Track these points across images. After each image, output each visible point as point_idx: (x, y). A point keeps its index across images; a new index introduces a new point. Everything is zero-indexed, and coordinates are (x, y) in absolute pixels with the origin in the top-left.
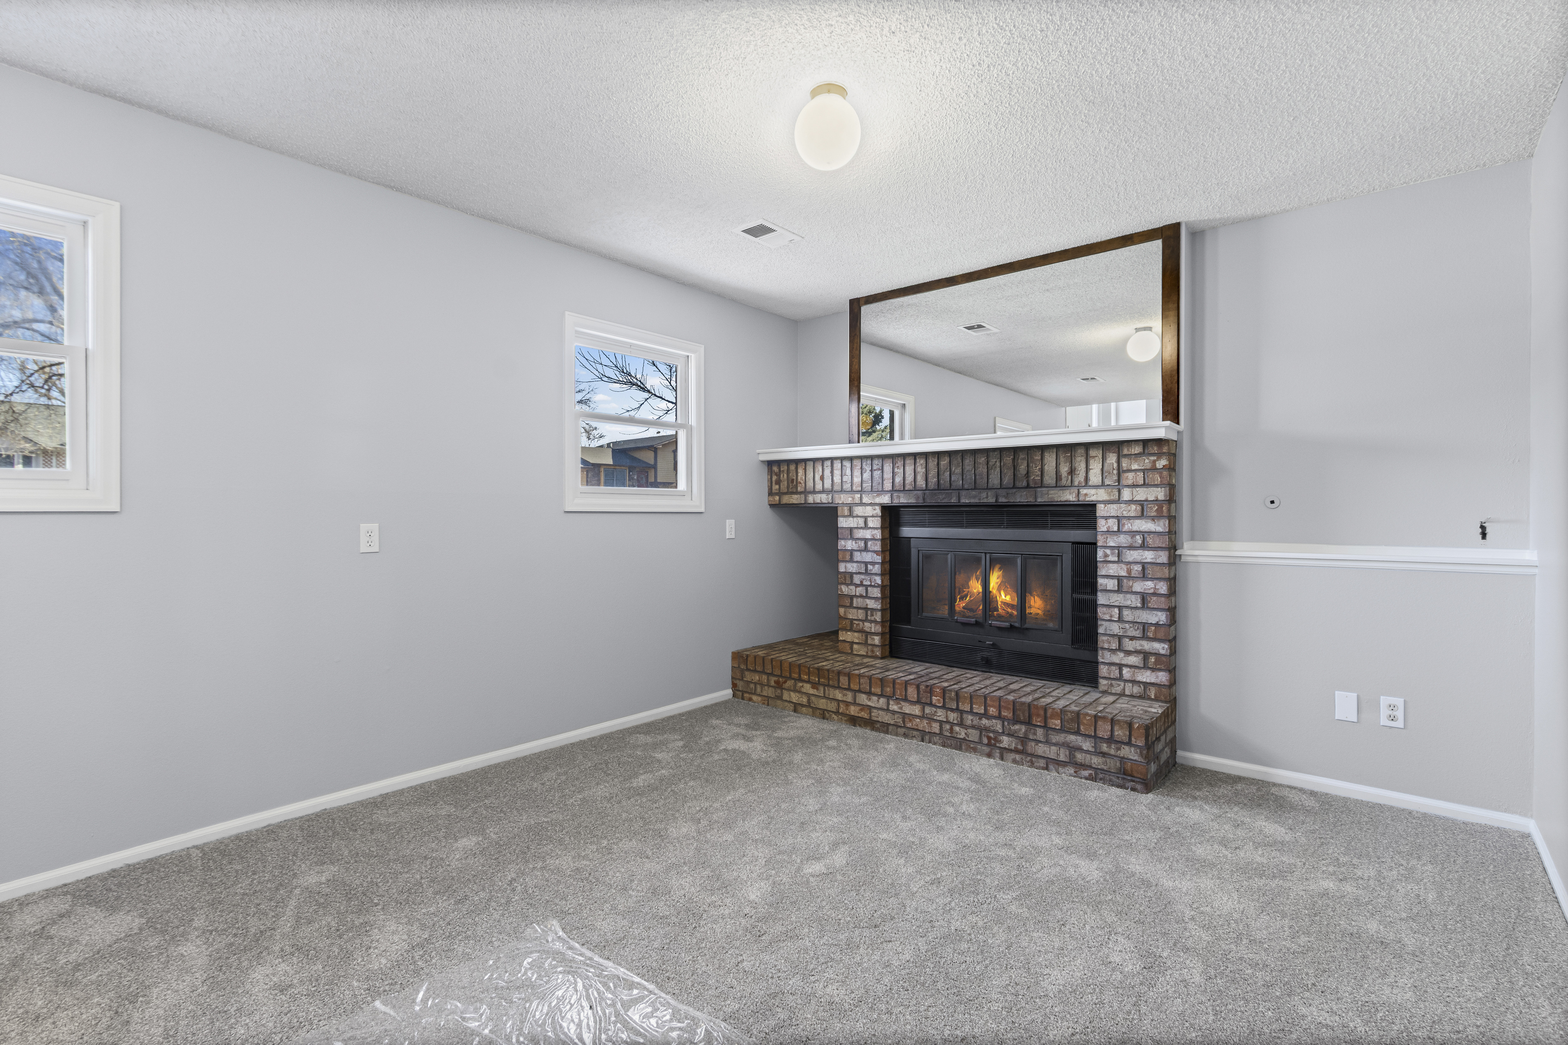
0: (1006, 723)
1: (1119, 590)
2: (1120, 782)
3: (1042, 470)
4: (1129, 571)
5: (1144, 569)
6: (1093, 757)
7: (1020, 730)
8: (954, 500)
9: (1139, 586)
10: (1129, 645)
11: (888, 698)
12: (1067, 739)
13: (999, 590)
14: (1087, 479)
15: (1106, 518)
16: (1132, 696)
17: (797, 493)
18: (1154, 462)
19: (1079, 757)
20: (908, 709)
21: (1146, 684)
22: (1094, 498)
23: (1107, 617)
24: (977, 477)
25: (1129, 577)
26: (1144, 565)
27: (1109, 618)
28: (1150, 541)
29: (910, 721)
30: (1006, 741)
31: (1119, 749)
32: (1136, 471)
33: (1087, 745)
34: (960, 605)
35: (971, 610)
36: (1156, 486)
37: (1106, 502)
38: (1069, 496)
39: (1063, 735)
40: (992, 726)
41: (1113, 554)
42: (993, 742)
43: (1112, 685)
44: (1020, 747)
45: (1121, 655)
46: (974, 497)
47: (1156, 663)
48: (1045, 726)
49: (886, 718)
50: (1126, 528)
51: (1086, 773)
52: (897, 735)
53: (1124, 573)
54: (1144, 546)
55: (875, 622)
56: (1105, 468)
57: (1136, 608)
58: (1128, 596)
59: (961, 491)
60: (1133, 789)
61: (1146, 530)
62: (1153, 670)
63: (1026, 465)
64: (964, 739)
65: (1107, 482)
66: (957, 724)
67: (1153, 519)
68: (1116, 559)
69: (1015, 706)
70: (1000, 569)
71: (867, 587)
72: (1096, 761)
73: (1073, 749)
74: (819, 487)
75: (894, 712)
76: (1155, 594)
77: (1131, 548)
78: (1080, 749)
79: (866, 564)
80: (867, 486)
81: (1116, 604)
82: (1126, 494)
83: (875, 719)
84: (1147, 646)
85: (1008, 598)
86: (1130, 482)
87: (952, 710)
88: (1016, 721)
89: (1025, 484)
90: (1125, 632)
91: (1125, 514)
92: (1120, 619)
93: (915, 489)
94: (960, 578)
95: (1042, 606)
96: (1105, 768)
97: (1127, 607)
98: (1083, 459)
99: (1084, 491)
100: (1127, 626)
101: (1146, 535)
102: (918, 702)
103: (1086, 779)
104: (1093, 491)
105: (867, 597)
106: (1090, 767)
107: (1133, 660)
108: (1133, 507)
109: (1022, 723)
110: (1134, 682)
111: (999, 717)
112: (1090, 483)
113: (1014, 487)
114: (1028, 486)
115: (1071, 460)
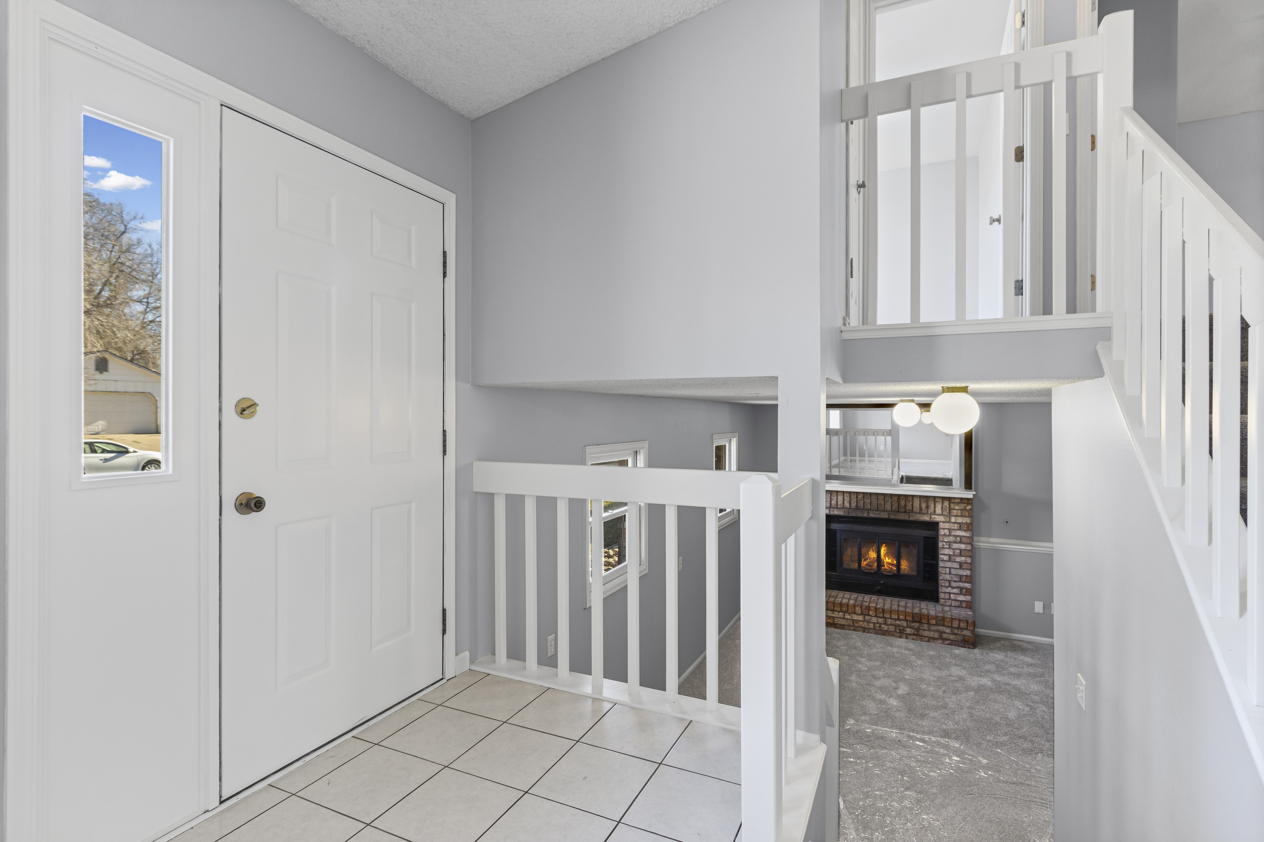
0: (909, 623)
1: (950, 560)
2: (963, 645)
3: (912, 506)
4: (954, 552)
5: (961, 552)
6: (950, 635)
7: (916, 625)
8: (865, 515)
9: (958, 559)
10: (954, 584)
11: (844, 612)
12: (939, 628)
13: (885, 556)
14: (935, 511)
15: (944, 529)
18: (966, 506)
19: (944, 636)
20: (855, 617)
21: (961, 601)
22: (938, 520)
23: (944, 572)
24: (879, 505)
25: (954, 555)
26: (961, 550)
27: (944, 573)
28: (963, 540)
29: (857, 623)
30: (908, 631)
31: (962, 631)
32: (957, 509)
33: (948, 630)
34: (864, 563)
35: (870, 566)
36: (966, 517)
37: (943, 522)
38: (926, 518)
39: (937, 627)
40: (902, 624)
41: (946, 545)
42: (902, 631)
43: (946, 602)
44: (916, 633)
45: (950, 589)
46: (877, 514)
47: (966, 592)
48: (928, 623)
49: (843, 622)
51: (947, 642)
52: (849, 630)
53: (952, 553)
54: (961, 542)
56: (943, 507)
57: (957, 568)
58: (954, 563)
59: (870, 511)
60: (969, 648)
61: (962, 535)
62: (964, 595)
63: (904, 502)
64: (887, 630)
65: (944, 513)
66: (883, 624)
67: (965, 531)
68: (948, 547)
69: (913, 615)
70: (885, 546)
72: (952, 637)
73: (941, 633)
75: (847, 619)
76: (965, 563)
77: (955, 542)
78: (945, 632)
81: (948, 566)
82: (953, 519)
83: (837, 623)
84: (962, 585)
85: (890, 561)
86: (955, 514)
87: (880, 617)
88: (914, 621)
89: (904, 510)
90: (952, 579)
91: (952, 528)
92: (950, 573)
93: (844, 507)
94: (864, 550)
95: (908, 564)
96: (956, 640)
97: (953, 568)
98: (933, 502)
99: (933, 516)
100: (953, 576)
101: (962, 537)
102: (862, 614)
103: (948, 645)
104: (937, 517)
106: (949, 640)
107: (955, 591)
108: (956, 525)
109: (916, 622)
110: (956, 600)
111: (905, 620)
112: (936, 513)
113: (898, 511)
114: (905, 512)
115: (927, 502)
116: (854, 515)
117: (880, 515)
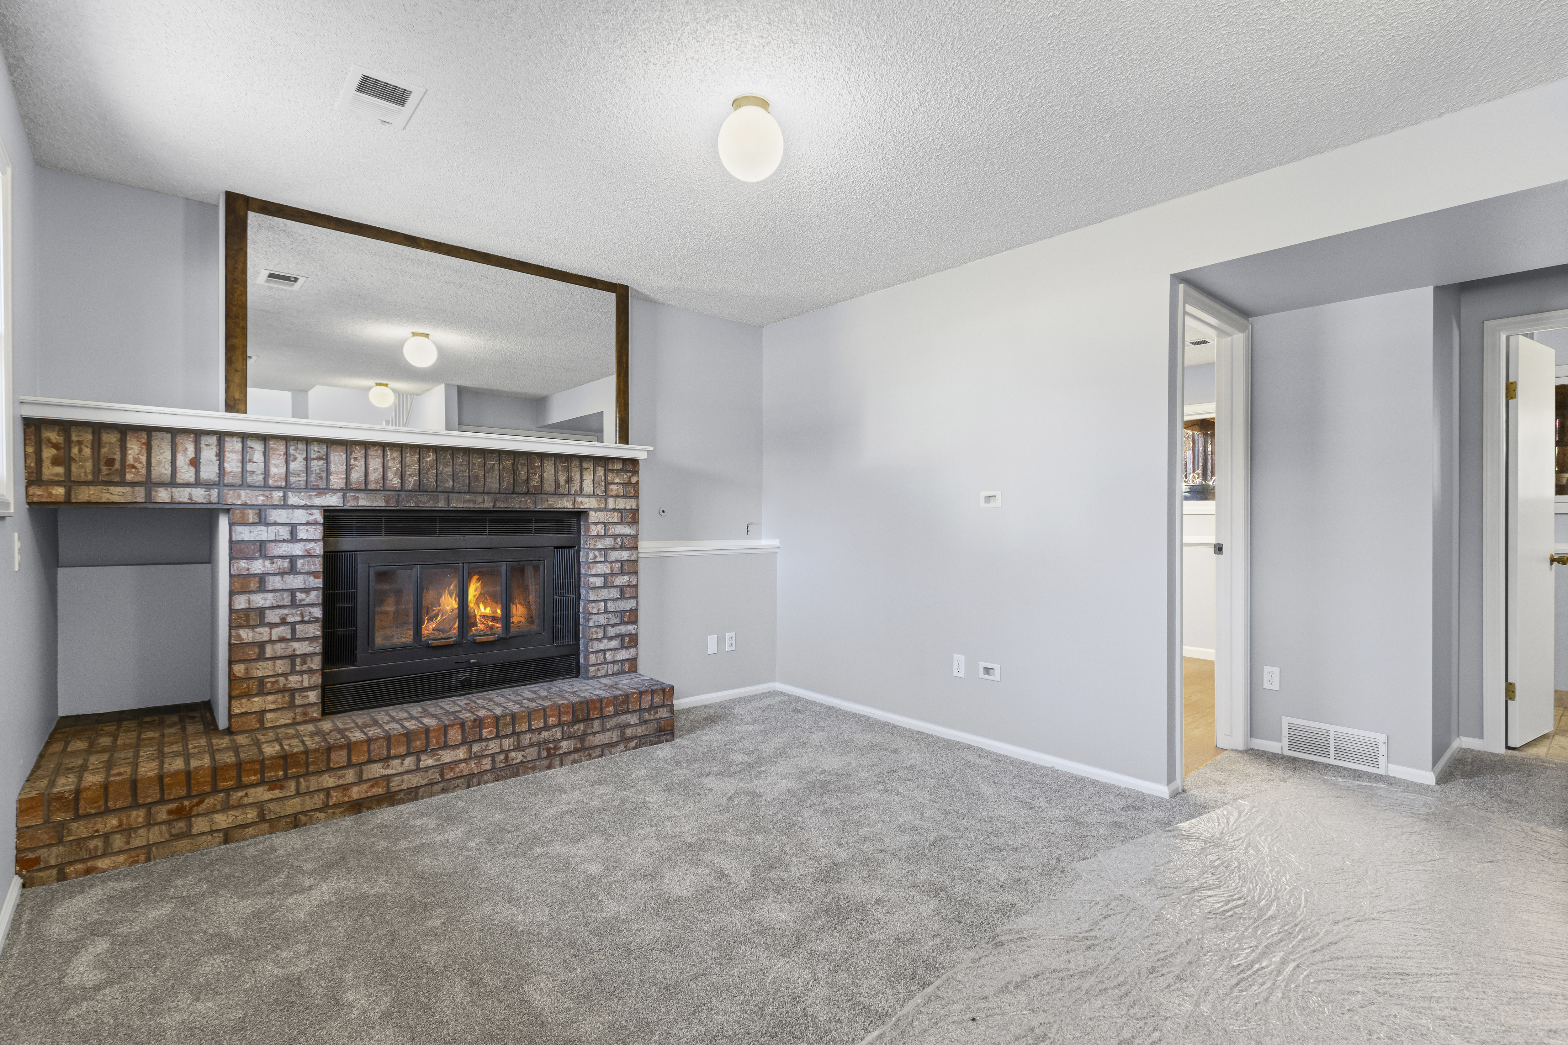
0: (566, 728)
1: (605, 586)
2: (657, 739)
3: (541, 477)
4: (612, 569)
5: (622, 566)
6: (638, 728)
7: (579, 728)
8: (441, 505)
9: (618, 581)
10: (612, 632)
11: (418, 754)
12: (619, 720)
13: (477, 604)
14: (581, 488)
15: (596, 524)
16: (613, 674)
17: (123, 483)
18: (630, 477)
19: (629, 732)
20: (447, 756)
21: (622, 661)
22: (586, 506)
23: (595, 611)
24: (472, 479)
25: (612, 574)
26: (622, 563)
27: (597, 612)
28: (624, 542)
29: (452, 769)
30: (565, 746)
31: (656, 713)
32: (617, 484)
33: (633, 719)
34: (429, 628)
35: (442, 631)
37: (596, 510)
38: (566, 504)
39: (615, 719)
40: (552, 736)
41: (600, 555)
42: (552, 751)
43: (598, 670)
44: (579, 746)
45: (605, 641)
46: (469, 501)
47: (629, 642)
48: (602, 717)
49: (415, 780)
50: (610, 533)
51: (633, 744)
52: (431, 795)
53: (608, 571)
54: (623, 547)
55: (311, 671)
56: (596, 479)
57: (616, 599)
58: (612, 590)
59: (451, 495)
60: (667, 741)
61: (624, 533)
62: (627, 648)
63: (526, 470)
64: (522, 762)
65: (598, 492)
66: (512, 751)
67: (626, 524)
68: (602, 559)
69: (574, 708)
70: (478, 580)
71: (293, 625)
72: (640, 730)
73: (623, 727)
74: (186, 474)
75: (427, 769)
76: (629, 586)
77: (614, 549)
78: (629, 725)
79: (293, 592)
80: (298, 480)
81: (603, 598)
82: (611, 504)
83: (397, 789)
84: (622, 629)
85: (488, 611)
86: (614, 493)
87: (507, 736)
88: (576, 721)
89: (524, 489)
90: (609, 621)
91: (611, 520)
92: (606, 612)
93: (384, 489)
94: (429, 596)
95: (525, 613)
96: (646, 733)
97: (610, 600)
98: (578, 470)
99: (579, 499)
100: (610, 615)
101: (624, 538)
102: (464, 743)
103: (634, 748)
104: (586, 500)
105: (294, 638)
106: (636, 737)
107: (614, 643)
108: (616, 514)
109: (580, 721)
110: (614, 662)
111: (560, 724)
112: (584, 492)
113: (513, 493)
114: (528, 493)
115: (568, 470)
116: (412, 505)
117: (475, 502)
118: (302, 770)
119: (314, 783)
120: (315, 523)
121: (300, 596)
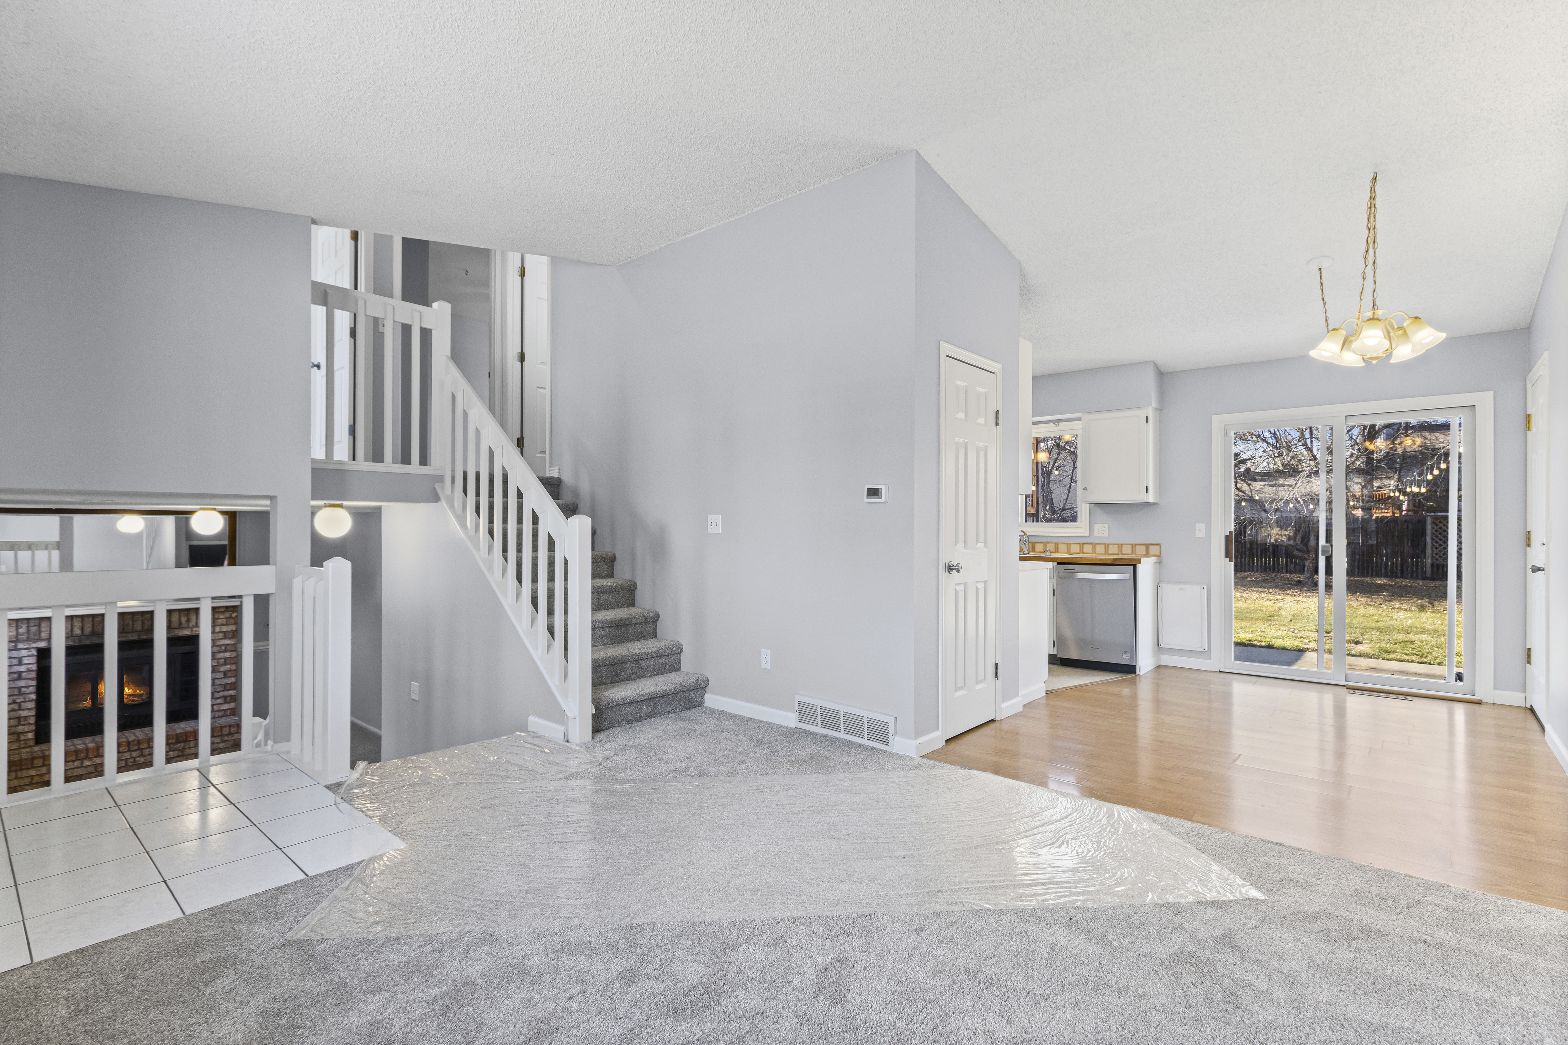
4: (218, 663)
5: (225, 660)
9: (223, 669)
10: (218, 695)
14: (197, 623)
16: (218, 717)
18: (231, 614)
21: (225, 710)
25: (218, 665)
26: (225, 659)
28: (228, 648)
31: (233, 736)
32: (222, 619)
36: (232, 624)
38: (187, 632)
44: (180, 754)
47: (230, 700)
49: (80, 772)
50: (217, 644)
51: (217, 752)
54: (225, 651)
55: (29, 724)
57: (221, 678)
58: (218, 673)
61: (231, 643)
62: (229, 703)
64: (144, 762)
66: (138, 757)
67: (230, 638)
69: (177, 736)
71: (20, 703)
75: (87, 766)
76: (230, 670)
77: (220, 652)
79: (19, 688)
80: (23, 637)
82: (217, 629)
84: (226, 693)
86: (219, 624)
87: (134, 751)
88: (178, 742)
90: (216, 690)
91: (217, 638)
96: (226, 747)
97: (216, 679)
100: (217, 687)
105: (20, 709)
108: (221, 634)
109: (181, 742)
110: (219, 711)
115: (188, 615)
116: (88, 642)
117: (126, 637)
118: (17, 768)
119: (25, 773)
120: (32, 655)
121: (23, 690)
